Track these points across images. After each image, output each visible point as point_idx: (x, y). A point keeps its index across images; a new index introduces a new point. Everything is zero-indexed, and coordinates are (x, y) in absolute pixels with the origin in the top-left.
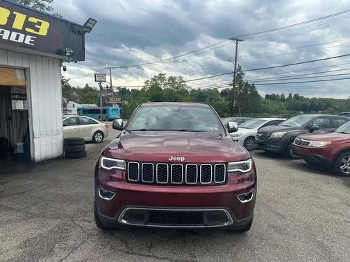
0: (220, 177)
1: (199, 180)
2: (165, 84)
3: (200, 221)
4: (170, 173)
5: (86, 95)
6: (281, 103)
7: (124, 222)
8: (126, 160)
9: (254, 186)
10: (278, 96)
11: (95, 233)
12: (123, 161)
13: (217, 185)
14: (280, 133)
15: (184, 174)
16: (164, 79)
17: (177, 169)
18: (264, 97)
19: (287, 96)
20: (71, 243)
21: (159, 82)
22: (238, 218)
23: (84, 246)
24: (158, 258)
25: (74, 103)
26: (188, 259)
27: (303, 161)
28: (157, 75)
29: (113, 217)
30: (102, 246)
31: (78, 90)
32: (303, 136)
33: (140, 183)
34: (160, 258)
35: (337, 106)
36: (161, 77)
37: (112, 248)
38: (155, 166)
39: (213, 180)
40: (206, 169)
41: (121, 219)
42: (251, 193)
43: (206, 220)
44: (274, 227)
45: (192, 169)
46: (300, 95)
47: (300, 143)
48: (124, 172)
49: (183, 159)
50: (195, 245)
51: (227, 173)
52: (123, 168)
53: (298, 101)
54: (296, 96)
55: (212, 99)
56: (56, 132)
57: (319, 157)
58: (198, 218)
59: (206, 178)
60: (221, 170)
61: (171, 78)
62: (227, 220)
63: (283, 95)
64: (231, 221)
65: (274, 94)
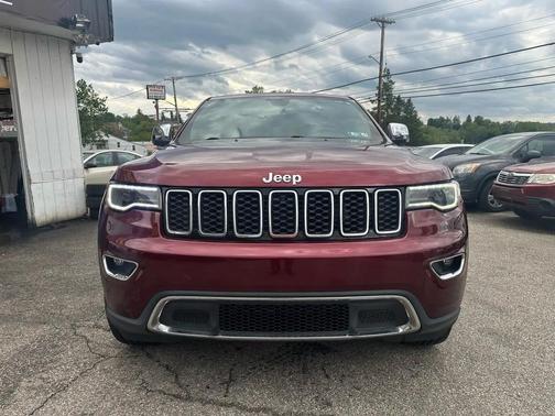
0: (388, 220)
1: (337, 227)
3: (343, 326)
4: (266, 212)
5: (139, 127)
6: (453, 131)
7: (165, 329)
8: (160, 187)
9: (463, 242)
10: (448, 120)
11: (114, 352)
12: (155, 189)
13: (381, 238)
14: (468, 166)
15: (301, 213)
17: (284, 203)
18: (426, 123)
19: (462, 121)
20: (56, 375)
22: (432, 317)
23: (83, 382)
24: (244, 409)
25: (119, 140)
26: (315, 410)
27: (512, 215)
28: (250, 90)
29: (136, 317)
30: (122, 381)
31: (126, 120)
32: (511, 168)
33: (195, 237)
34: (251, 410)
37: (144, 387)
38: (230, 198)
39: (372, 226)
40: (355, 202)
41: (154, 323)
42: (460, 258)
43: (354, 322)
44: (492, 333)
45: (320, 203)
46: (485, 118)
47: (510, 179)
48: (158, 214)
49: (296, 179)
50: (327, 376)
51: (405, 211)
52: (156, 206)
53: (481, 128)
54: (479, 120)
56: (71, 174)
57: (548, 203)
58: (336, 316)
59: (355, 222)
60: (390, 202)
62: (405, 320)
63: (456, 119)
64: (414, 323)
65: (442, 119)
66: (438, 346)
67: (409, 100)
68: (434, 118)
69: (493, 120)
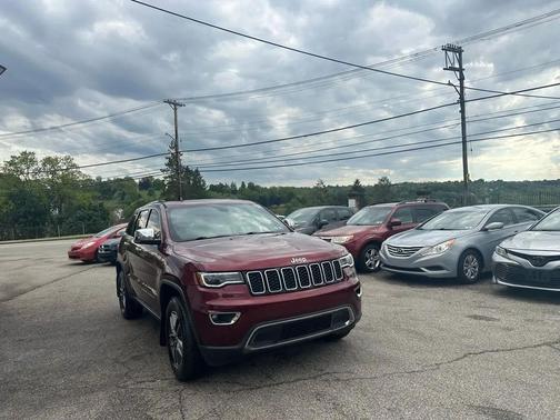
0: (338, 274)
1: (324, 279)
2: (38, 171)
3: (328, 326)
4: (296, 276)
8: (241, 271)
10: (227, 186)
15: (310, 275)
16: (33, 161)
17: (302, 270)
18: (208, 188)
19: (238, 186)
21: (23, 166)
28: (18, 155)
33: (267, 294)
35: (300, 196)
36: (27, 158)
38: (280, 272)
39: (335, 277)
40: (326, 267)
49: (304, 260)
51: (342, 269)
52: (240, 282)
53: (255, 192)
54: (251, 185)
55: (124, 194)
60: (337, 265)
61: (48, 160)
63: (233, 185)
64: (352, 319)
65: (221, 184)
66: (345, 338)
67: (197, 171)
68: (215, 184)
69: (263, 186)
